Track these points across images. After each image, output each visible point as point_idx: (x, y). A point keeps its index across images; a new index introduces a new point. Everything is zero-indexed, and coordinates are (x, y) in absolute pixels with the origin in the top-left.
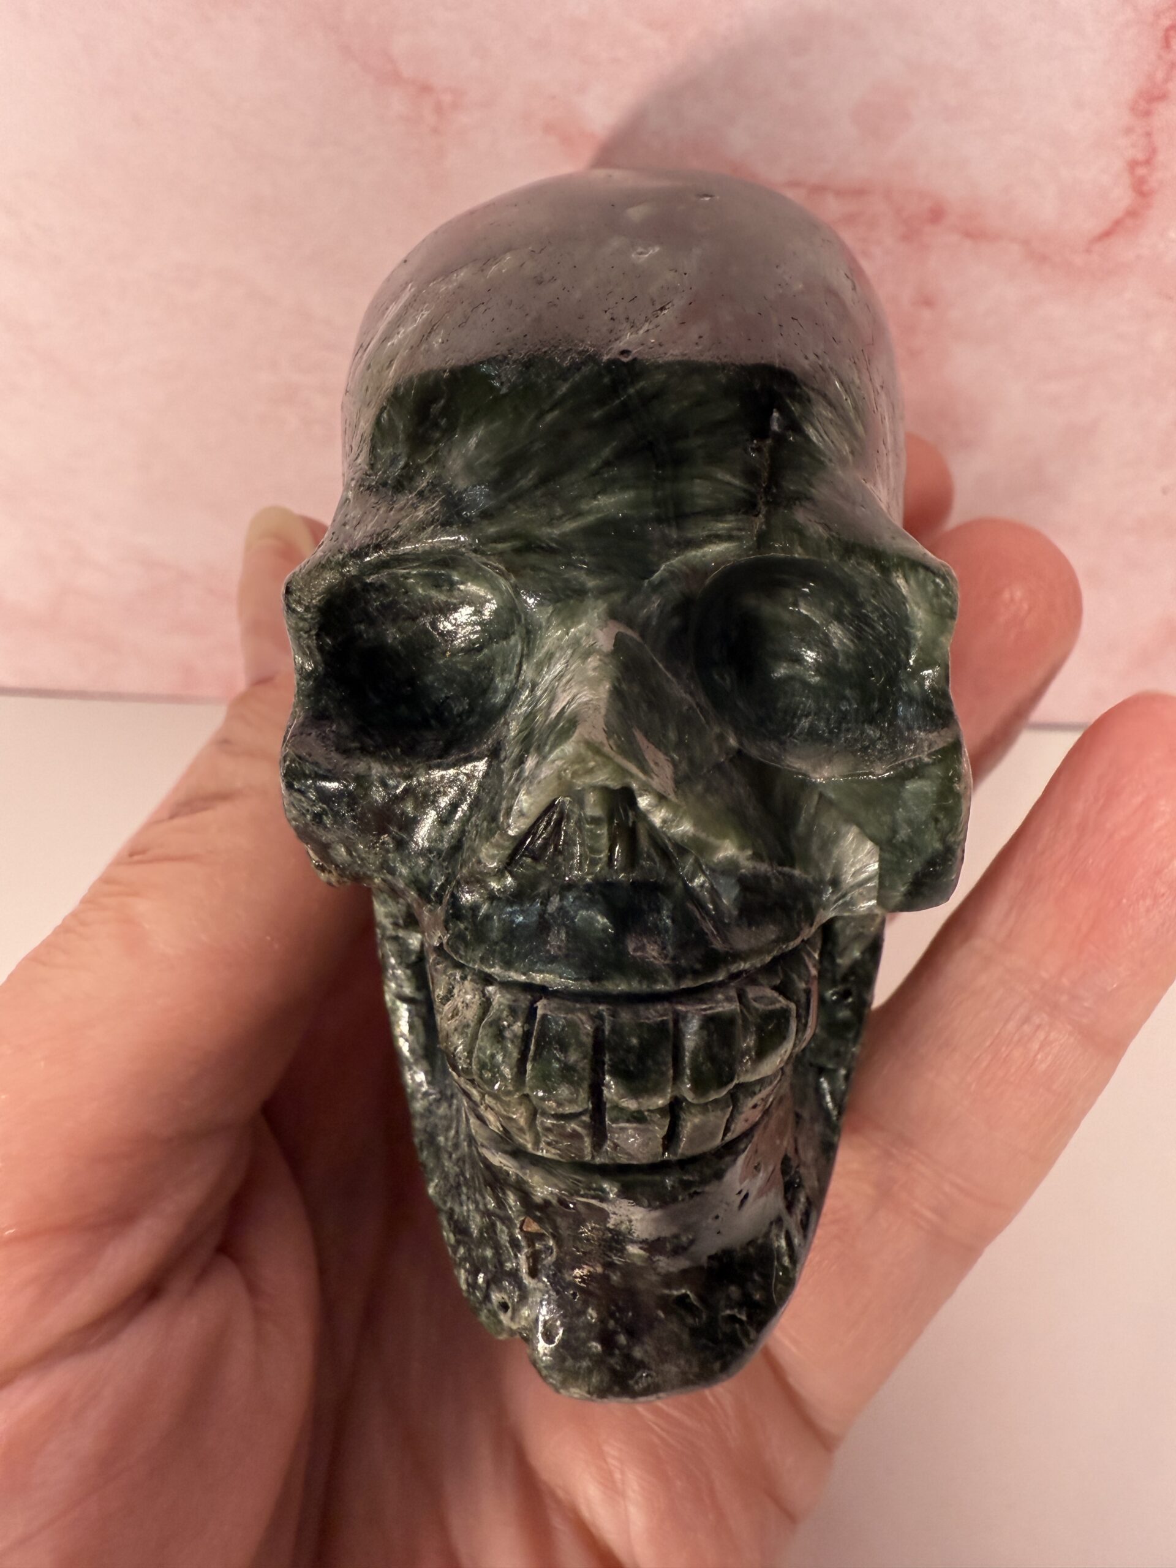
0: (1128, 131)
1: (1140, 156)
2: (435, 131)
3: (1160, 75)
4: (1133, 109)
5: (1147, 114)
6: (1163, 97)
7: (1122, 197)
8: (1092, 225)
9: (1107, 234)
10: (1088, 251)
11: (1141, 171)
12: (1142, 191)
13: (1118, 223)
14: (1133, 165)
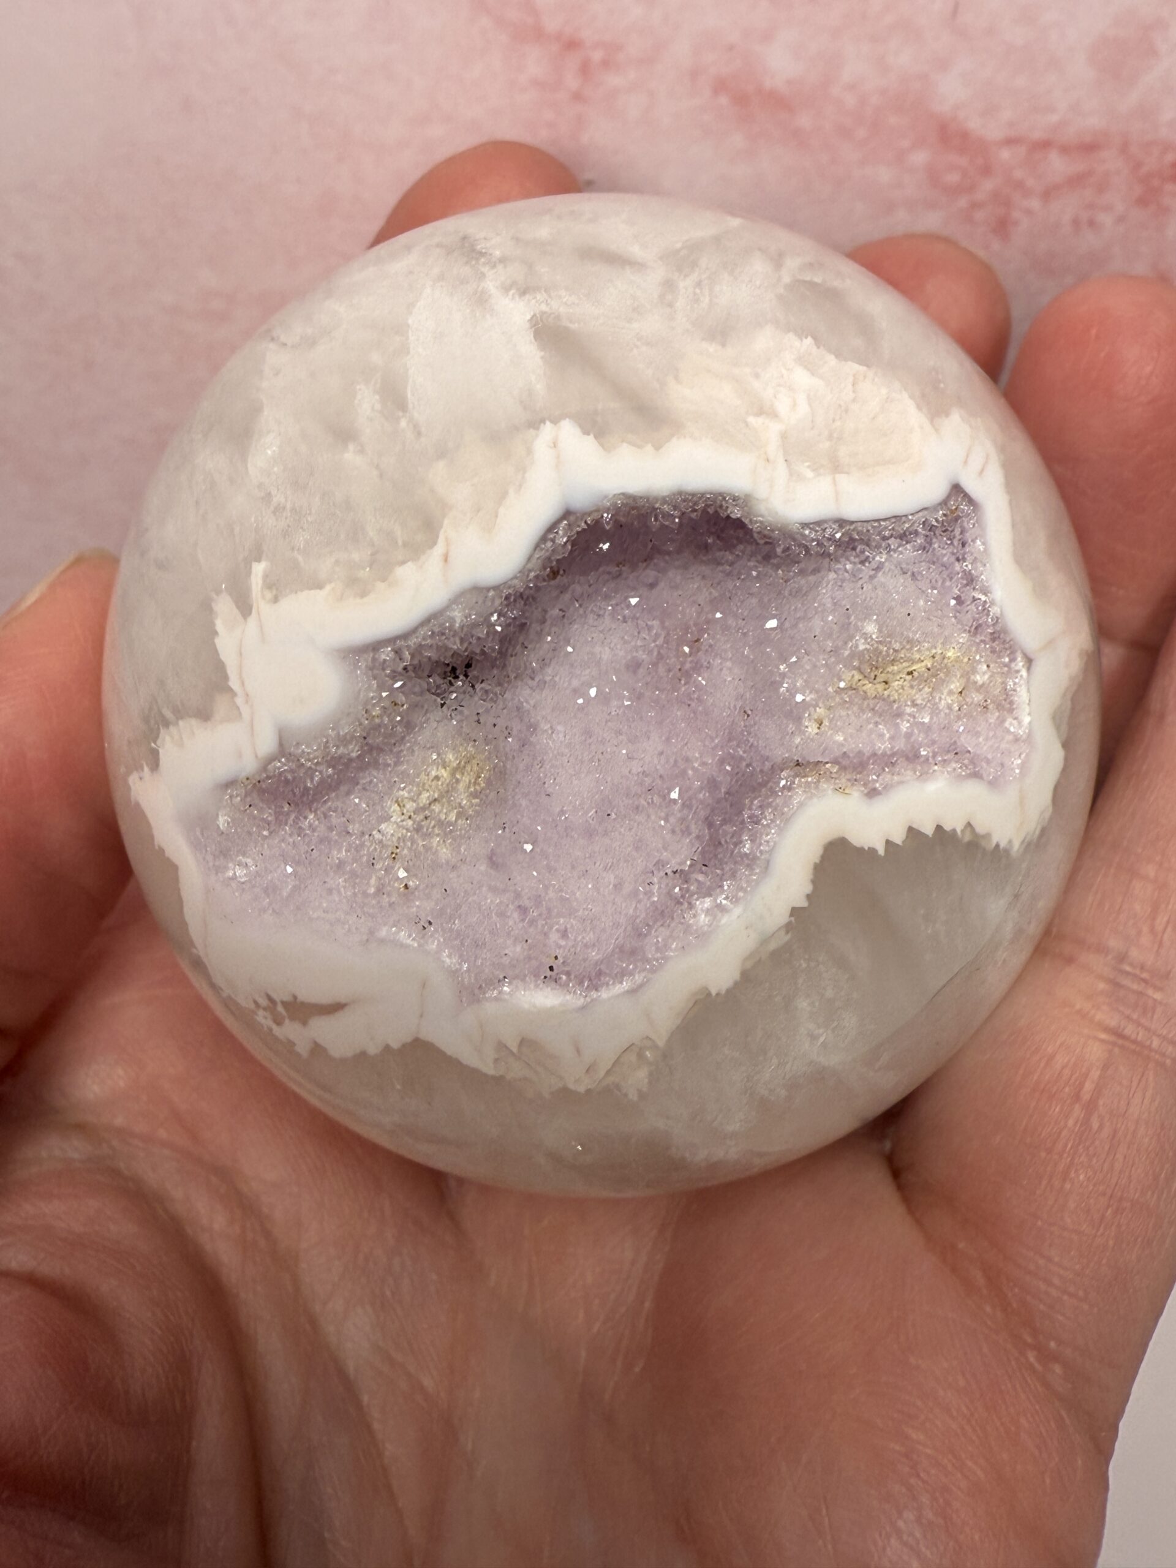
2: (577, 97)
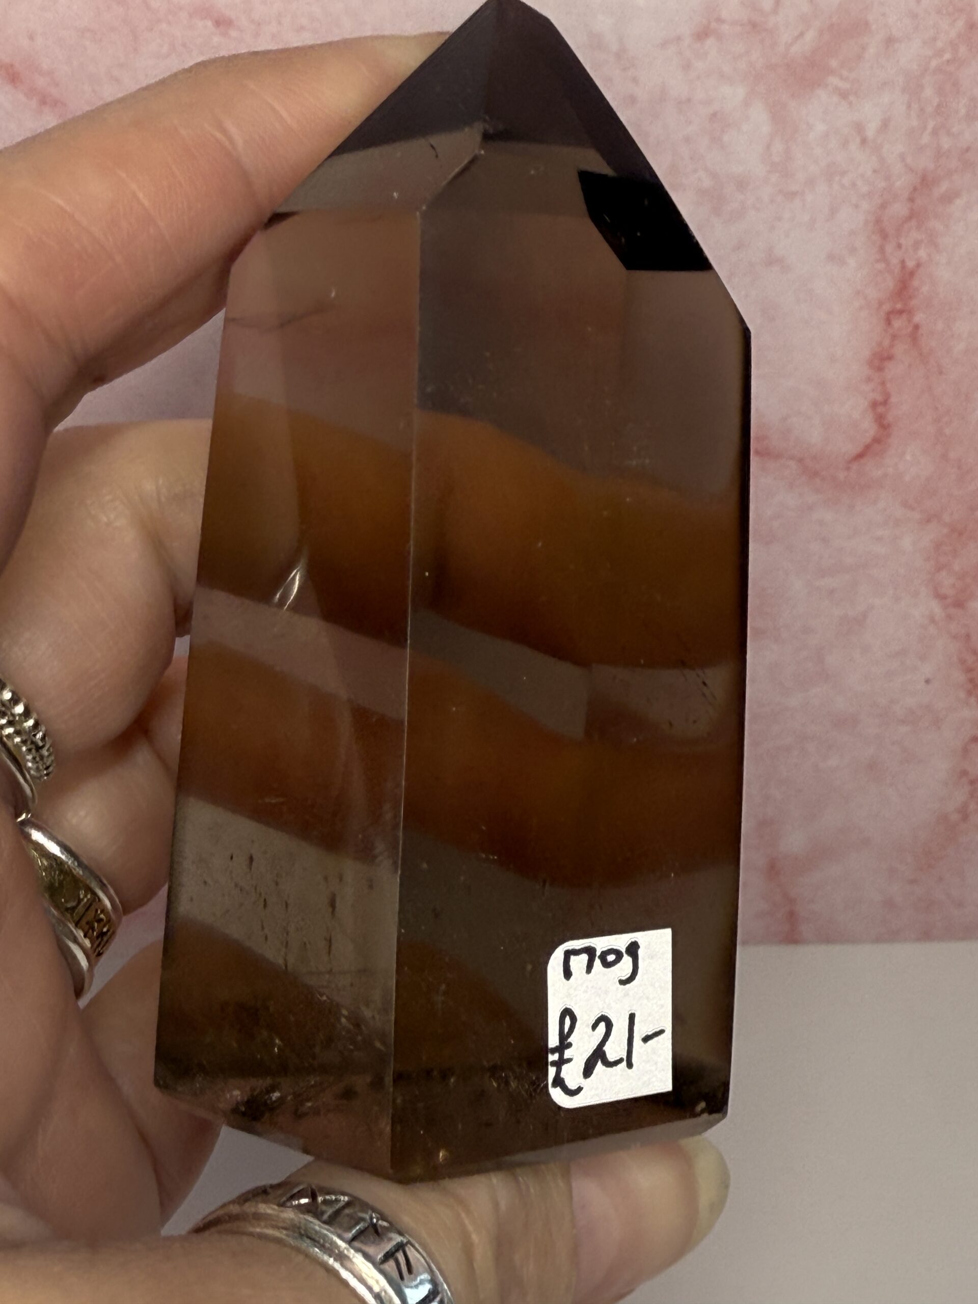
0: (869, 379)
1: (879, 398)
3: (886, 343)
4: (870, 363)
5: (880, 369)
6: (890, 358)
7: (869, 428)
8: (851, 449)
9: (860, 456)
10: (848, 469)
11: (881, 409)
12: (883, 425)
13: (867, 448)
14: (874, 405)
